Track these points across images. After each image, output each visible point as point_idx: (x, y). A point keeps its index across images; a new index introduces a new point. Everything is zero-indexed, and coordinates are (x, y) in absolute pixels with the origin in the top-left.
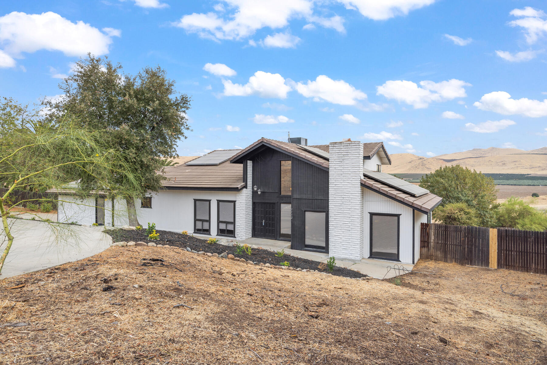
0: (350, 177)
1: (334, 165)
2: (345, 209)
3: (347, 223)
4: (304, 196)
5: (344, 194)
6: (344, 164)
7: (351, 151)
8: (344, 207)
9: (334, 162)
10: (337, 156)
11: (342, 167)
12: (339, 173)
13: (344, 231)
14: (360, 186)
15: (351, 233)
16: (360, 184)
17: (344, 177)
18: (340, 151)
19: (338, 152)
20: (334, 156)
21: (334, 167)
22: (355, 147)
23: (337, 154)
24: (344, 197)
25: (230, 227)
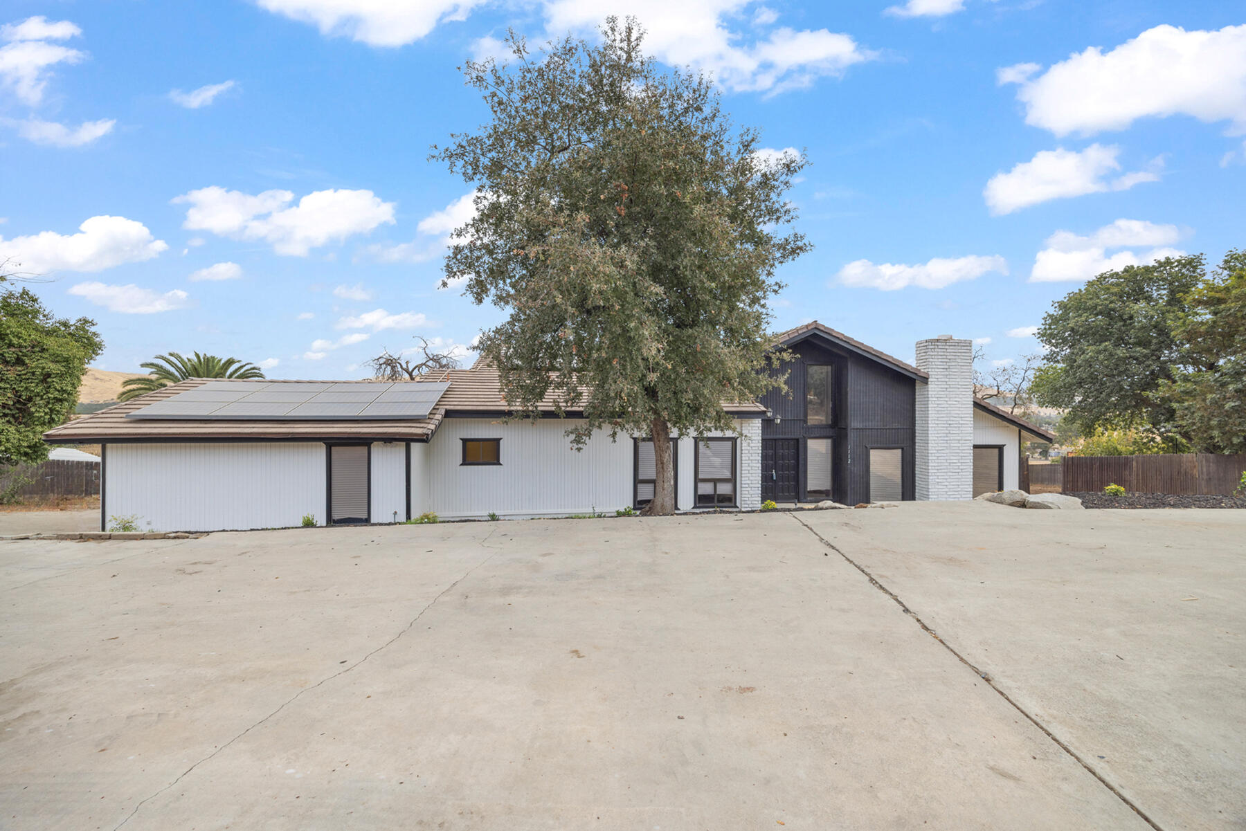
0: (958, 393)
1: (936, 373)
2: (953, 442)
3: (955, 461)
4: (869, 425)
5: (951, 418)
6: (951, 373)
7: (959, 354)
8: (951, 438)
9: (937, 370)
10: (940, 360)
11: (948, 377)
12: (943, 386)
13: (951, 474)
14: (972, 406)
15: (960, 477)
16: (972, 403)
17: (951, 393)
18: (945, 354)
19: (942, 354)
20: (936, 360)
21: (937, 377)
22: (965, 348)
23: (940, 357)
24: (951, 422)
25: (724, 489)
